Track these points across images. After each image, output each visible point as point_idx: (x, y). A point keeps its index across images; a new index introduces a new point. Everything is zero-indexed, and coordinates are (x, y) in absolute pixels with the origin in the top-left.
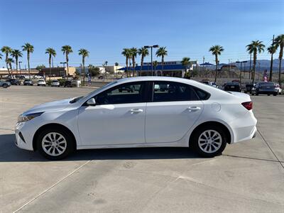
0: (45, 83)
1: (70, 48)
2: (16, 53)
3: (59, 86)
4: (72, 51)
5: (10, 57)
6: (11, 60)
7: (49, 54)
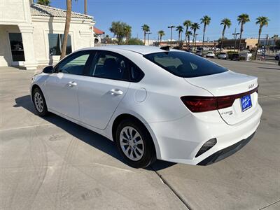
0: (213, 55)
1: (247, 16)
2: (195, 26)
3: (225, 59)
4: (249, 20)
5: (189, 30)
6: (190, 33)
7: (223, 25)
